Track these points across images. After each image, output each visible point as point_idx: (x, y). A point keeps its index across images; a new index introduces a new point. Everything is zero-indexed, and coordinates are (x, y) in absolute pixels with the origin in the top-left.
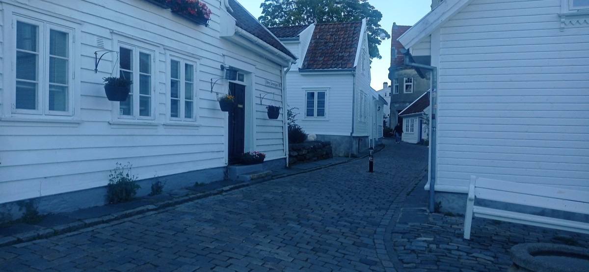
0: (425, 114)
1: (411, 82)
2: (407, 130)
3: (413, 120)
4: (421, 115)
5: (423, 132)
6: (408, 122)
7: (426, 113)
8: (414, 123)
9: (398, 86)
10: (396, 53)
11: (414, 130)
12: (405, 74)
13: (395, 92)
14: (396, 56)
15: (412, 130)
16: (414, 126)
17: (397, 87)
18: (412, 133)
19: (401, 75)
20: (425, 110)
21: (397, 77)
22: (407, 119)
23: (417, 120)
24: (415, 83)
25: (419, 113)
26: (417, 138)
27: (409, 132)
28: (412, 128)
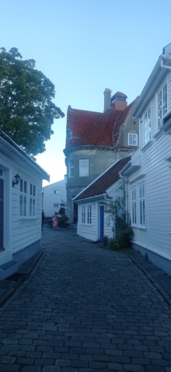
0: (108, 197)
2: (84, 221)
3: (91, 206)
4: (103, 198)
5: (105, 225)
6: (84, 209)
7: (110, 196)
8: (92, 211)
9: (73, 169)
10: (71, 135)
11: (92, 221)
12: (80, 155)
13: (71, 176)
14: (71, 138)
15: (90, 221)
16: (92, 215)
18: (89, 224)
19: (77, 156)
20: (108, 191)
21: (72, 159)
22: (83, 205)
23: (97, 206)
24: (91, 165)
25: (100, 195)
26: (97, 233)
27: (86, 224)
28: (89, 217)
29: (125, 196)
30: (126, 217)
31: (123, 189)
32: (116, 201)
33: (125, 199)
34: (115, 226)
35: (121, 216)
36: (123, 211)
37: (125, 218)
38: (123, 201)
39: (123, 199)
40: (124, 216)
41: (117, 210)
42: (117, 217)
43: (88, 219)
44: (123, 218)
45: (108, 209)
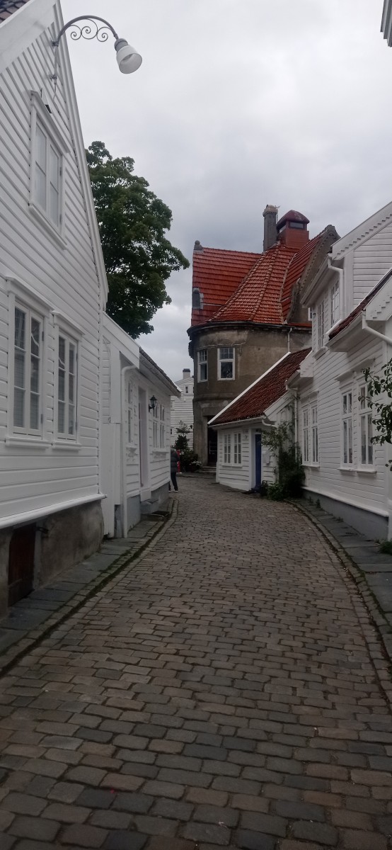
0: (267, 421)
1: (231, 357)
2: (227, 459)
3: (239, 435)
4: (259, 423)
5: (263, 464)
6: (228, 440)
7: (271, 418)
8: (242, 442)
9: (206, 365)
10: (201, 301)
11: (242, 459)
12: (219, 341)
13: (202, 378)
14: (202, 305)
15: (238, 459)
16: (242, 450)
17: (204, 367)
18: (238, 465)
19: (212, 342)
20: (267, 412)
21: (204, 347)
22: (228, 434)
23: (250, 435)
24: (239, 358)
25: (254, 418)
26: (250, 479)
27: (232, 464)
28: (238, 454)
29: (293, 419)
30: (296, 452)
31: (291, 409)
32: (280, 428)
33: (294, 424)
34: (277, 466)
35: (287, 451)
36: (291, 444)
37: (294, 455)
38: (290, 427)
39: (291, 424)
40: (292, 449)
41: (281, 442)
42: (281, 451)
43: (236, 456)
44: (291, 453)
45: (268, 439)
